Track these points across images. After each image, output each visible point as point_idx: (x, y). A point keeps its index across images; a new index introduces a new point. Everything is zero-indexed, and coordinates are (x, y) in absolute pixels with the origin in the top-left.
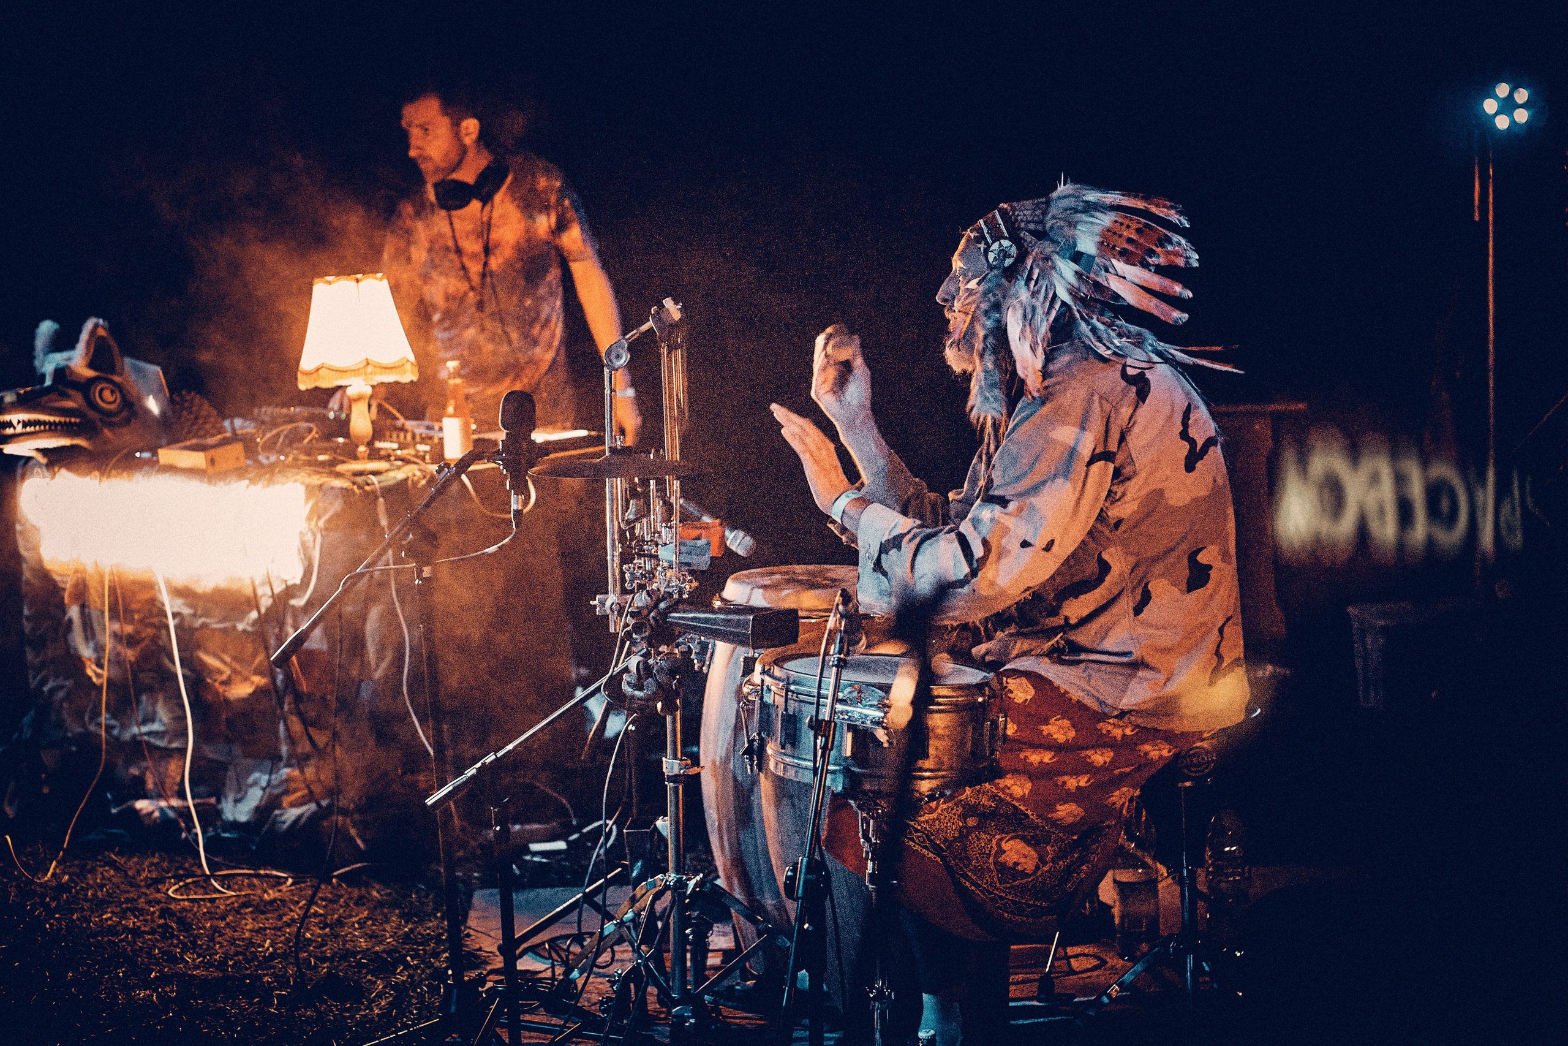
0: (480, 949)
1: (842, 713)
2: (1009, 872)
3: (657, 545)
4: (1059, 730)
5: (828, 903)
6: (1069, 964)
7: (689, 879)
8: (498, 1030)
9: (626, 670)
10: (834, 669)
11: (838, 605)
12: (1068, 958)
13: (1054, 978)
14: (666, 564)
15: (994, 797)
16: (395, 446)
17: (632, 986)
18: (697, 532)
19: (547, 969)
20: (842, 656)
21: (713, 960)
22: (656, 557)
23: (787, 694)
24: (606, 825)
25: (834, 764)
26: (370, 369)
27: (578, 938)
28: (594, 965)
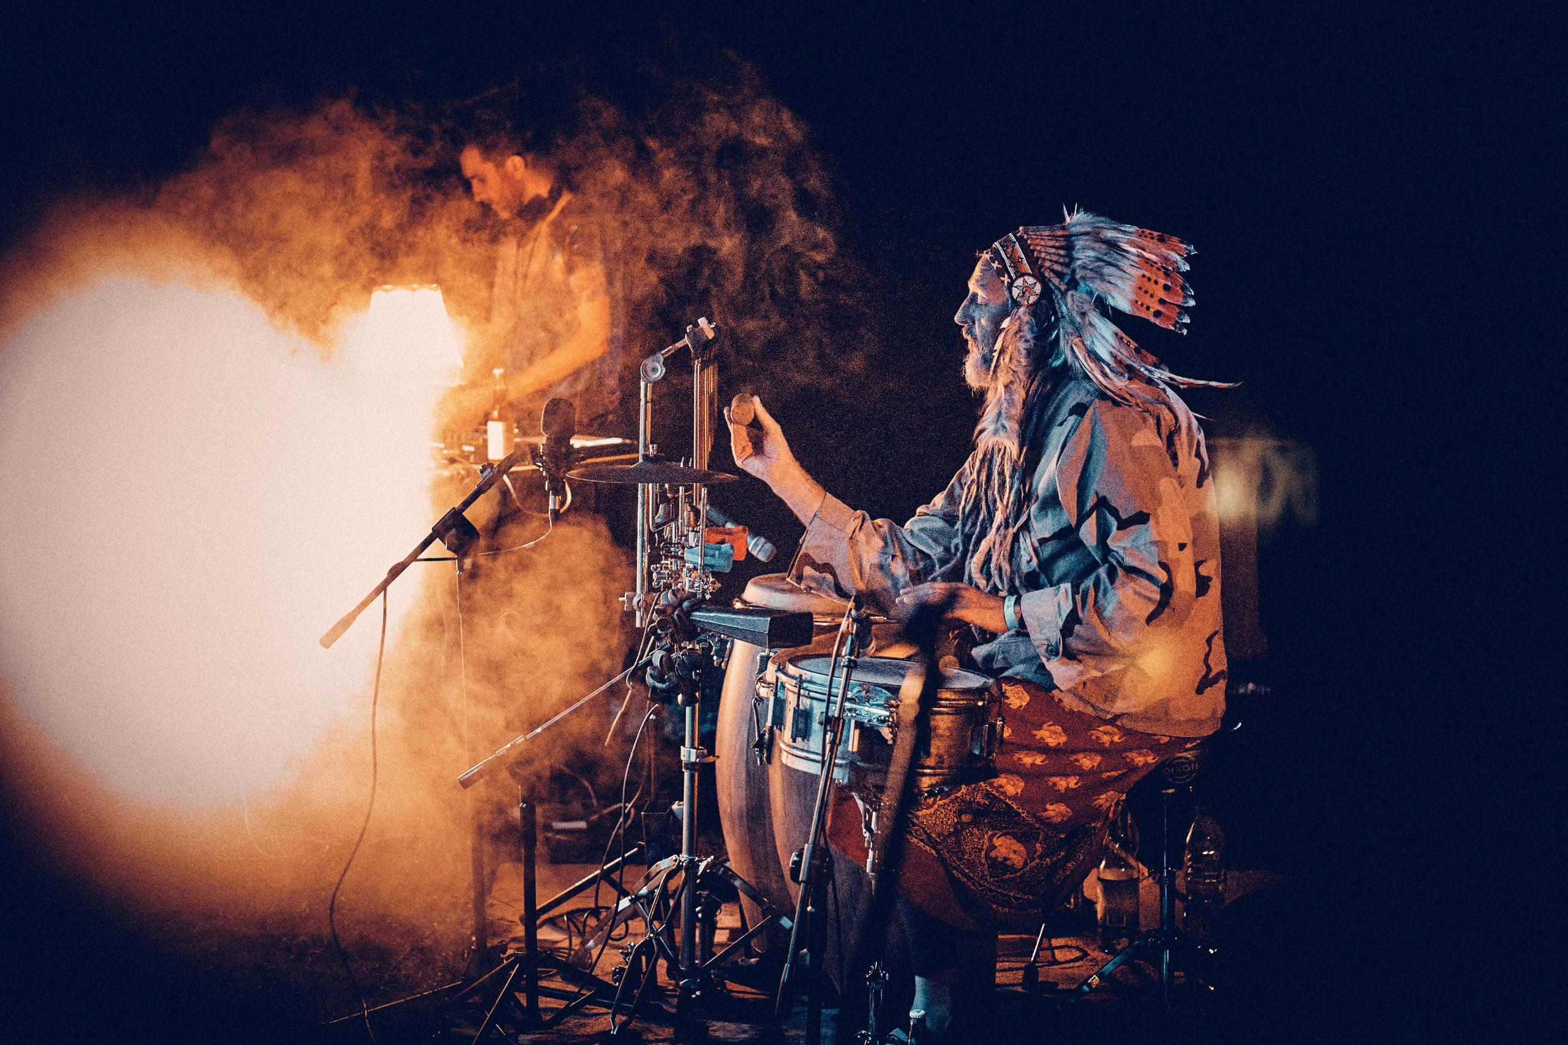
1: (850, 710)
2: (999, 866)
3: (683, 548)
4: (1051, 735)
5: (830, 886)
6: (1053, 955)
7: (701, 861)
8: (517, 994)
9: (649, 663)
10: (845, 669)
11: (851, 610)
12: (1052, 949)
13: (1039, 967)
14: (691, 566)
15: (987, 795)
16: (443, 446)
17: (644, 958)
18: (719, 537)
19: (565, 939)
20: (853, 658)
21: (721, 937)
22: (682, 558)
23: (799, 691)
24: (626, 807)
25: (843, 758)
27: (595, 912)
28: (609, 937)
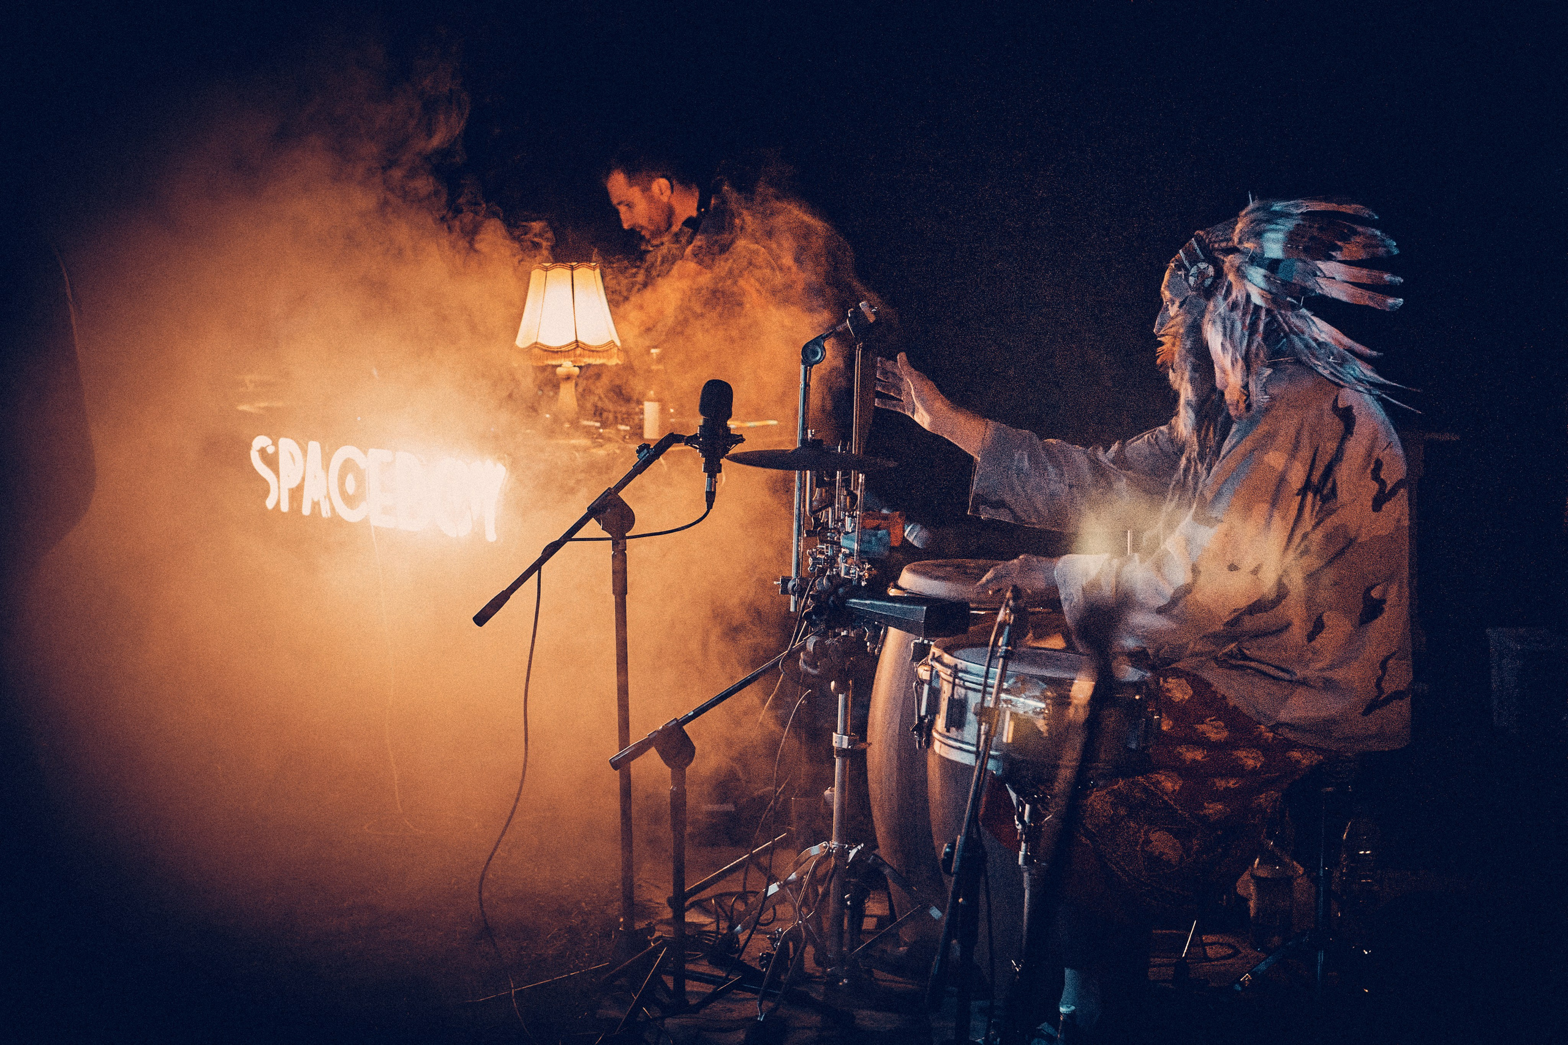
0: (650, 900)
1: (1006, 701)
2: (1155, 861)
3: (839, 533)
4: (1213, 731)
5: (982, 879)
6: (1205, 951)
7: (851, 848)
8: (664, 977)
9: (803, 648)
10: (1001, 660)
11: (1009, 600)
12: (1204, 945)
13: (1189, 963)
14: (847, 552)
15: (1145, 789)
16: (598, 424)
17: (791, 944)
18: (876, 523)
19: (712, 923)
20: (1010, 648)
21: (869, 924)
22: (838, 544)
23: (954, 680)
25: (996, 750)
26: (579, 351)
27: (743, 896)
28: (757, 922)
